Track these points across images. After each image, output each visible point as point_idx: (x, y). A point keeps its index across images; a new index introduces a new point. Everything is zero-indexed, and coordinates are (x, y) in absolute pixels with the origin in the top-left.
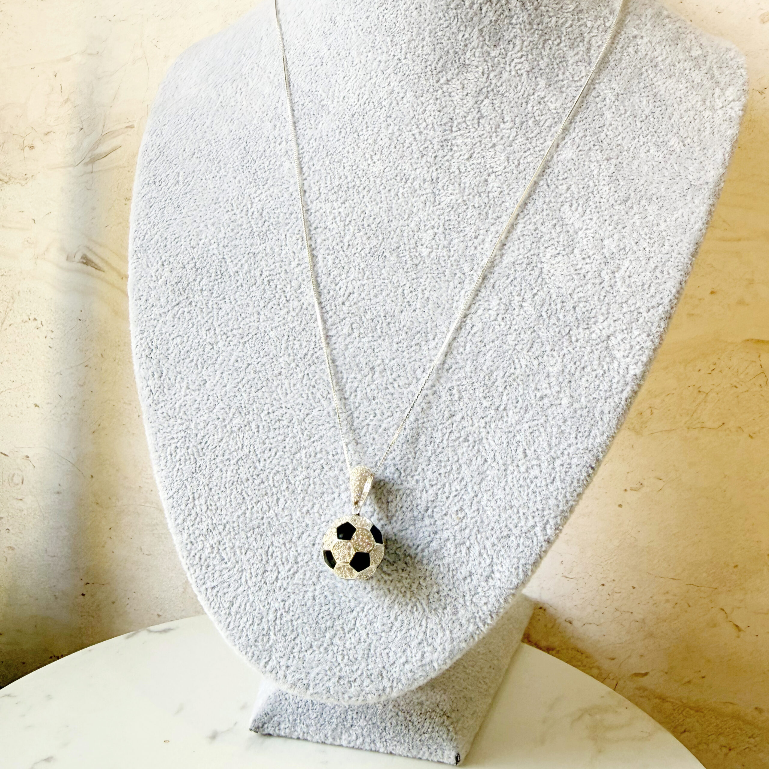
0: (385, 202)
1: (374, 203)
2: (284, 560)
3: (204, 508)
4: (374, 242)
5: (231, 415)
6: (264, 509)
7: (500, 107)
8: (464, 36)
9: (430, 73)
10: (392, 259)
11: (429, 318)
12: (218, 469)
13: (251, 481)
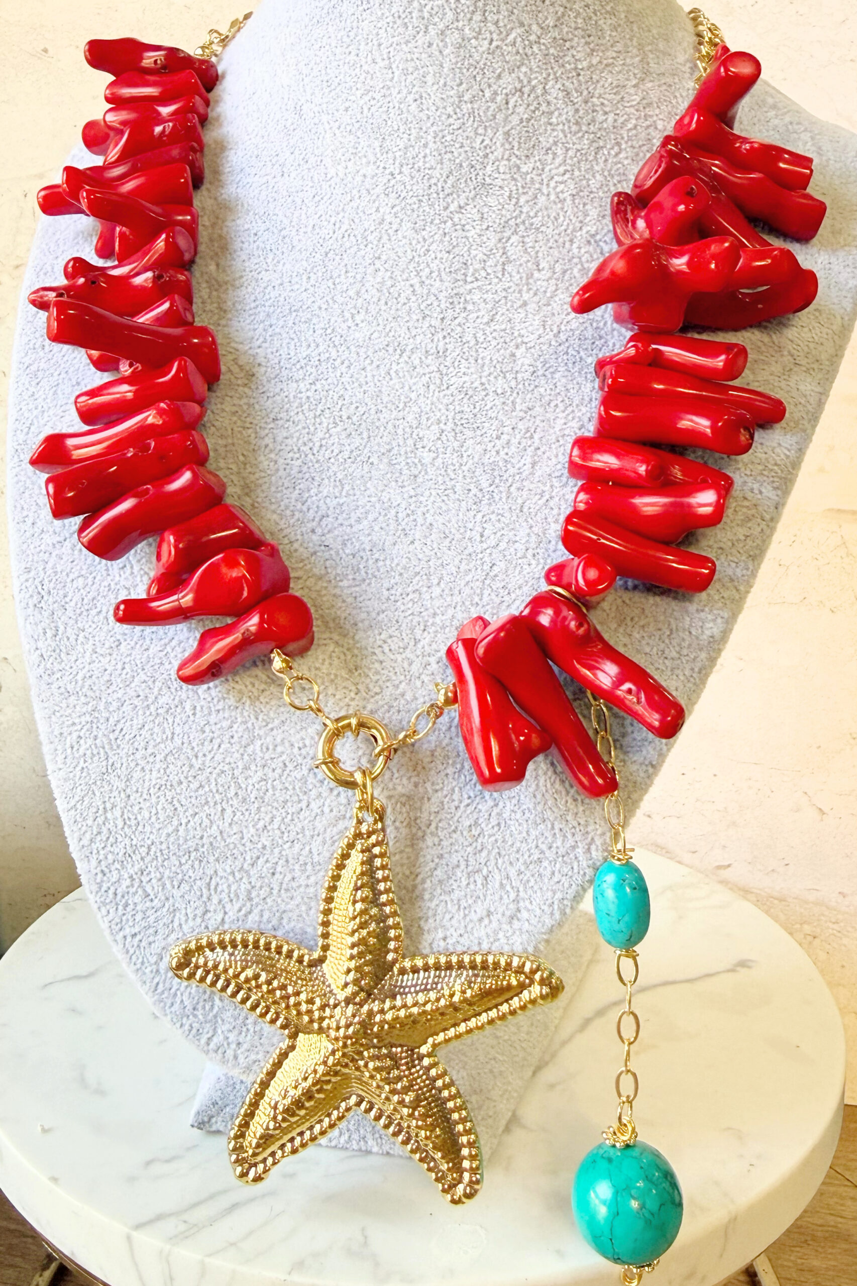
0: (372, 384)
1: (356, 384)
2: (232, 895)
3: (120, 824)
4: (357, 441)
5: (156, 691)
6: (203, 825)
7: (533, 247)
8: (483, 141)
9: (435, 195)
10: (381, 467)
11: (433, 553)
12: (139, 767)
13: (185, 784)
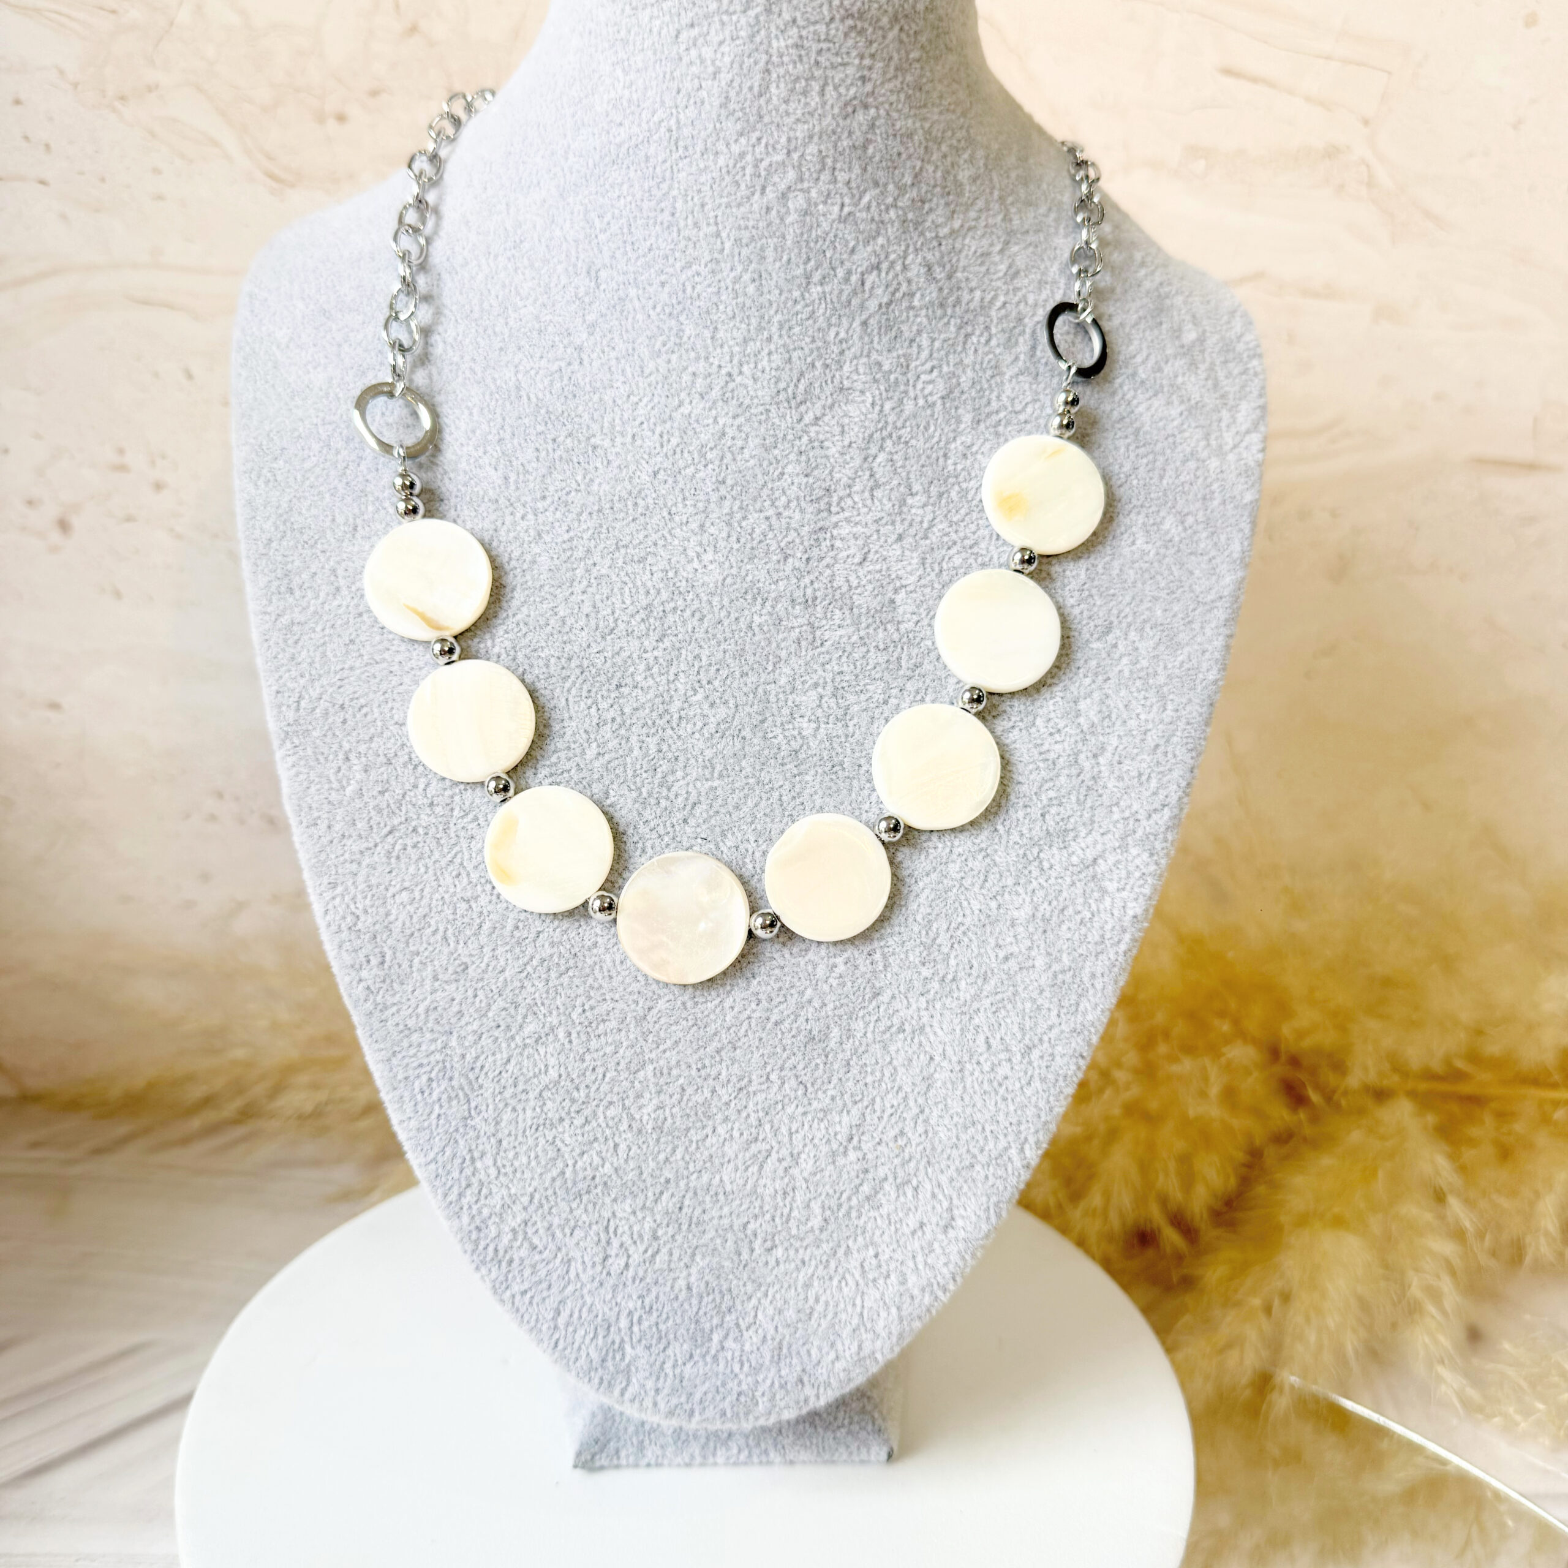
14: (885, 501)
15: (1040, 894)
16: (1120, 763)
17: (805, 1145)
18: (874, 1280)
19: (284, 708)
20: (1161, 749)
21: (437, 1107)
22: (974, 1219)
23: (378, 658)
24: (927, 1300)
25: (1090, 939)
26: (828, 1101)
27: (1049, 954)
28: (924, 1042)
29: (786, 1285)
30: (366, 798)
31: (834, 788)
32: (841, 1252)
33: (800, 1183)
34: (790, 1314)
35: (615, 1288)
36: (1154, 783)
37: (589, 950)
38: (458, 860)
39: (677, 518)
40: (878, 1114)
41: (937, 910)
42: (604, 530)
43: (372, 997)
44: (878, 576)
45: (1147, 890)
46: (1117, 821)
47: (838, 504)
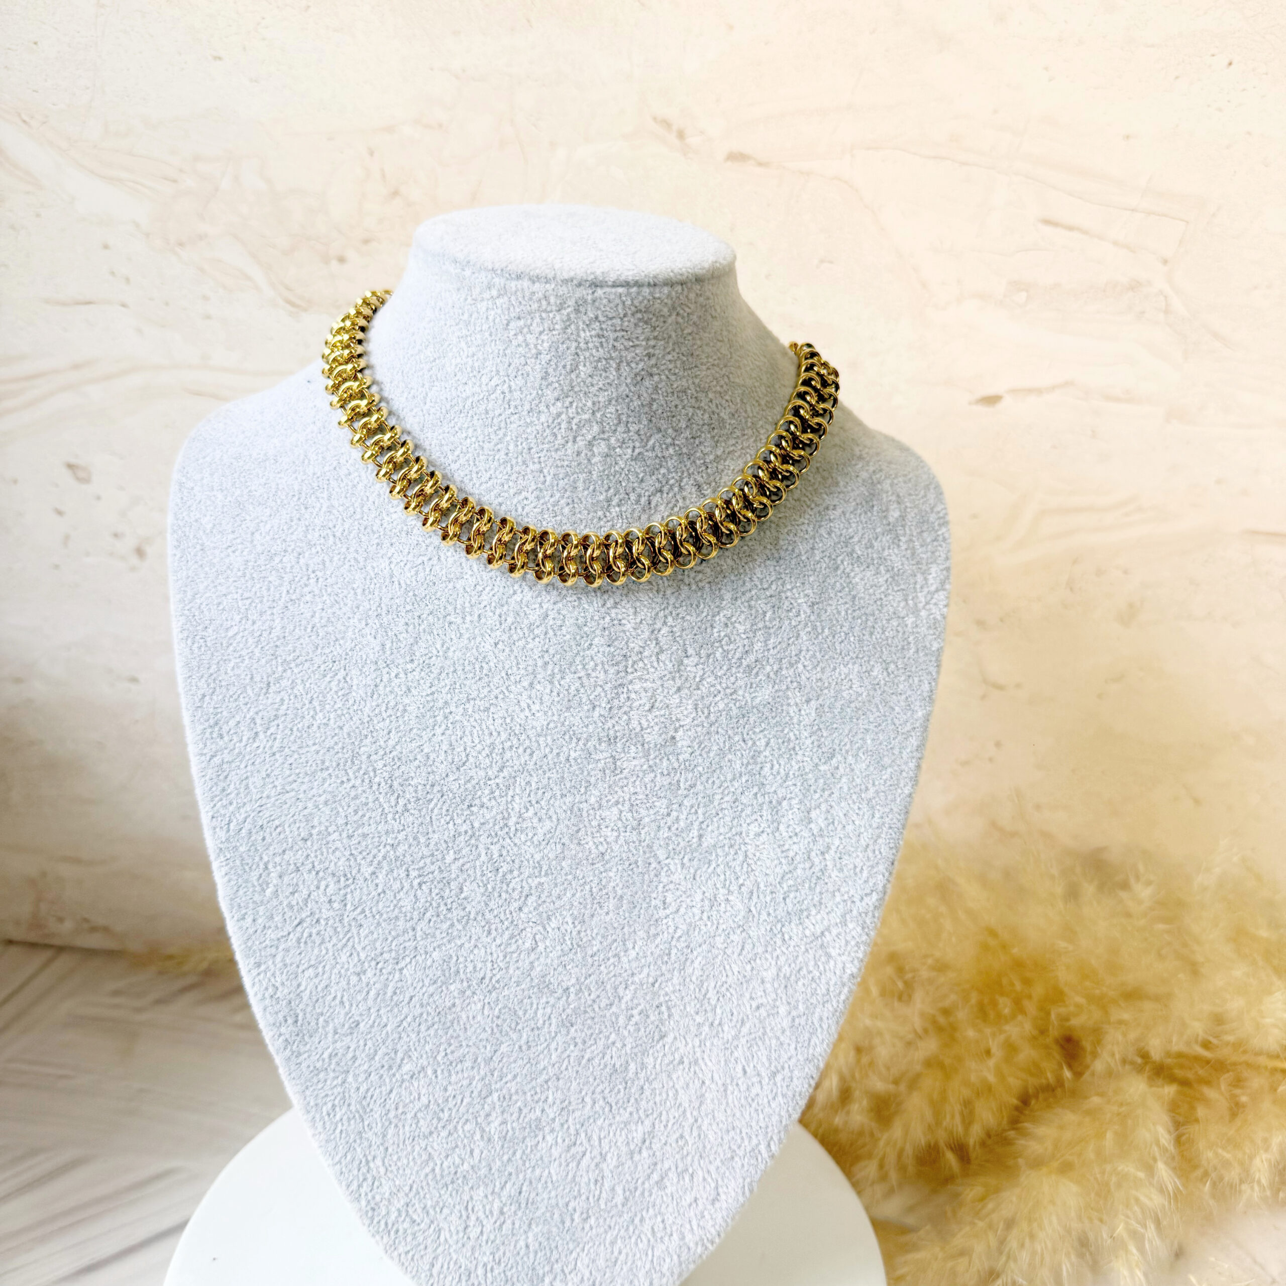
14: (667, 662)
15: (783, 959)
16: (840, 858)
17: (610, 1148)
18: (662, 1238)
19: (218, 830)
20: (871, 847)
21: (340, 1125)
22: (733, 1194)
23: (288, 788)
24: (699, 1250)
25: (819, 991)
26: (627, 1115)
27: (789, 1003)
28: (698, 1071)
29: (597, 1243)
30: (281, 898)
31: (631, 882)
32: (637, 1221)
33: (607, 1173)
34: (601, 1263)
35: (473, 1249)
36: (865, 874)
37: (450, 1009)
38: (350, 944)
39: (512, 678)
40: (664, 1123)
41: (707, 973)
42: (458, 686)
43: (289, 1047)
44: (662, 719)
45: (861, 955)
46: (839, 903)
47: (632, 666)
